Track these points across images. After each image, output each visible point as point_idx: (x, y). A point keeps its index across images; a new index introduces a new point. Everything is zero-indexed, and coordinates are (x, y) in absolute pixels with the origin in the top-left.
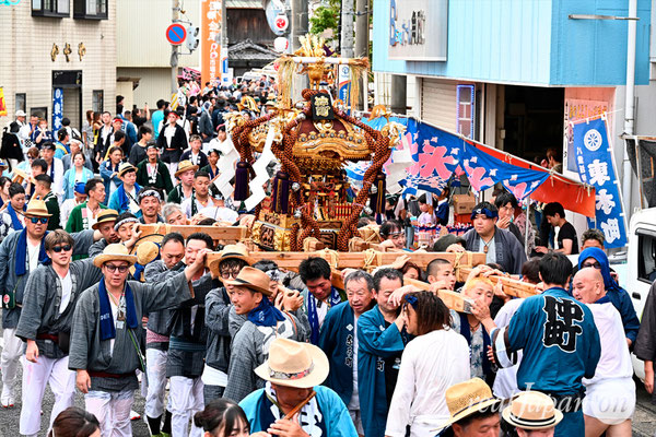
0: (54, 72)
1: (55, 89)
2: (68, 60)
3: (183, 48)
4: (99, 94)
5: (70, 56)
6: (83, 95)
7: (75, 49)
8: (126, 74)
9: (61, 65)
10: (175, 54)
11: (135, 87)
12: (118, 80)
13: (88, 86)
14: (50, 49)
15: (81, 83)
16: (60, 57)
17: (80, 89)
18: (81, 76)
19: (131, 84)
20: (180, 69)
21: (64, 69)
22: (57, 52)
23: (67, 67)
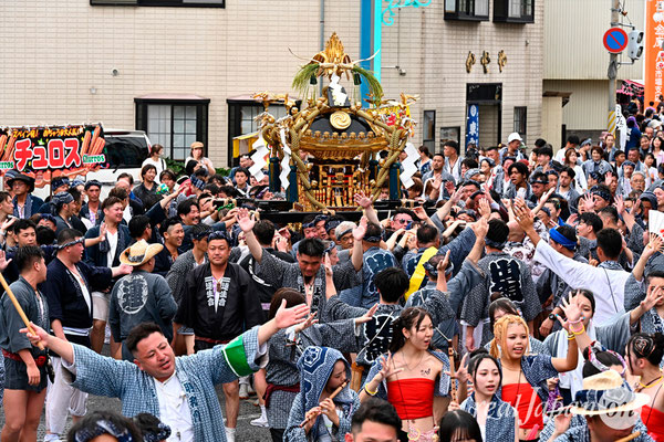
0: (468, 85)
1: (469, 105)
2: (485, 72)
3: (624, 57)
4: (521, 112)
5: (488, 66)
6: (503, 112)
7: (494, 59)
8: (556, 89)
9: (477, 77)
10: (613, 65)
11: (564, 104)
12: (544, 95)
13: (509, 101)
14: (464, 58)
15: (500, 98)
16: (477, 67)
17: (499, 106)
18: (501, 90)
19: (559, 100)
20: (619, 82)
21: (480, 82)
22: (473, 62)
23: (485, 80)
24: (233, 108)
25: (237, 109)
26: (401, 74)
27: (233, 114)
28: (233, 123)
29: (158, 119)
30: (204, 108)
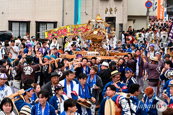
0: (106, 17)
2: (111, 14)
3: (151, 9)
4: (121, 25)
5: (112, 12)
6: (116, 25)
7: (114, 10)
8: (131, 18)
9: (108, 15)
10: (148, 12)
11: (134, 23)
12: (128, 20)
13: (117, 22)
14: (105, 10)
15: (115, 21)
16: (108, 12)
17: (115, 23)
18: (115, 19)
19: (132, 22)
20: (150, 16)
21: (109, 16)
22: (107, 11)
23: (111, 16)
24: (37, 24)
25: (38, 24)
26: (87, 14)
27: (37, 25)
28: (37, 28)
29: (15, 27)
30: (29, 24)
